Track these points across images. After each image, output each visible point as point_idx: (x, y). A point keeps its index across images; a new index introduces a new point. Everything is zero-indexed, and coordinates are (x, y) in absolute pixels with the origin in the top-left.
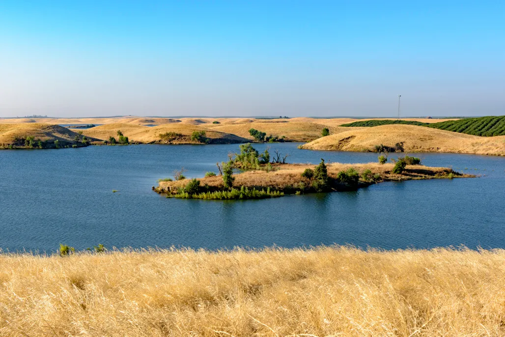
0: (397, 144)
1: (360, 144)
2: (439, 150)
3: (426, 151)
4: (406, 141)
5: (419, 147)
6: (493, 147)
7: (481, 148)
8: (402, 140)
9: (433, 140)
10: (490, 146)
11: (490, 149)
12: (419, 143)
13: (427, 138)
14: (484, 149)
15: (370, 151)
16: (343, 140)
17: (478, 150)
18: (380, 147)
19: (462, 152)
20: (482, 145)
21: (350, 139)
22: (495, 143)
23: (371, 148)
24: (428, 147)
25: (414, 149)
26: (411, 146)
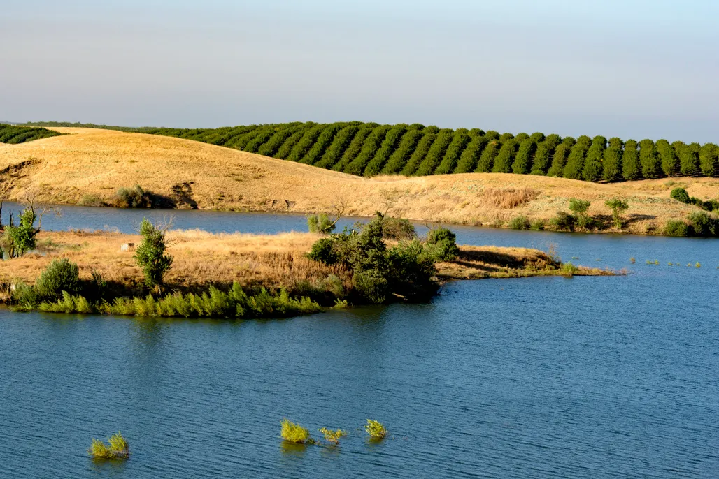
0: (176, 188)
1: (70, 183)
2: (292, 209)
3: (257, 208)
4: (198, 179)
5: (236, 197)
6: (450, 203)
7: (413, 203)
8: (186, 176)
9: (265, 180)
10: (441, 202)
11: (442, 208)
12: (234, 188)
13: (249, 173)
14: (425, 209)
15: (106, 205)
16: (7, 170)
17: (408, 210)
18: (135, 194)
19: (362, 214)
20: (413, 197)
21: (25, 170)
22: (453, 193)
23: (107, 195)
24: (261, 199)
25: (223, 203)
26: (213, 194)
